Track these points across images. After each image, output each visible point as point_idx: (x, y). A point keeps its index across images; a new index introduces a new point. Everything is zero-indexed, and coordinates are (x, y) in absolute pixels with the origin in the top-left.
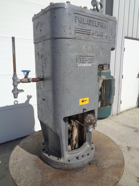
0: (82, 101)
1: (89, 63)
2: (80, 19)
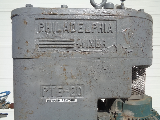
1: (73, 97)
2: (48, 27)
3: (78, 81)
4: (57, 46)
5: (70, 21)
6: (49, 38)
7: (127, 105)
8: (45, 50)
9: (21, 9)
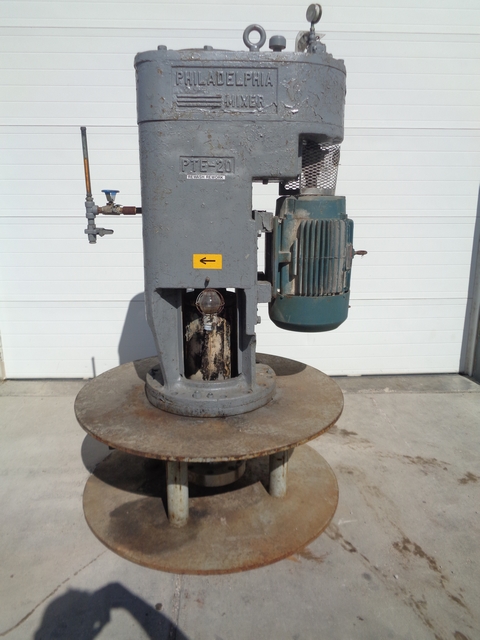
0: (202, 261)
1: (220, 174)
2: (188, 77)
3: (226, 153)
4: (200, 104)
5: (216, 69)
6: (189, 93)
8: (185, 109)
9: (154, 52)
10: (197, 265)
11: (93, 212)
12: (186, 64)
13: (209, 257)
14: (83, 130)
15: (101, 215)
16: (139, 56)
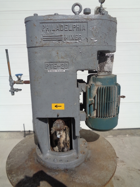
0: (56, 106)
1: (63, 69)
2: (47, 27)
3: (65, 60)
4: (53, 39)
5: (60, 23)
6: (48, 34)
7: (98, 78)
8: (46, 42)
10: (54, 108)
11: (12, 83)
12: (46, 21)
13: (58, 105)
14: (7, 51)
15: (15, 84)
16: (26, 19)
